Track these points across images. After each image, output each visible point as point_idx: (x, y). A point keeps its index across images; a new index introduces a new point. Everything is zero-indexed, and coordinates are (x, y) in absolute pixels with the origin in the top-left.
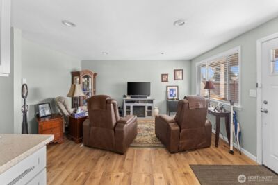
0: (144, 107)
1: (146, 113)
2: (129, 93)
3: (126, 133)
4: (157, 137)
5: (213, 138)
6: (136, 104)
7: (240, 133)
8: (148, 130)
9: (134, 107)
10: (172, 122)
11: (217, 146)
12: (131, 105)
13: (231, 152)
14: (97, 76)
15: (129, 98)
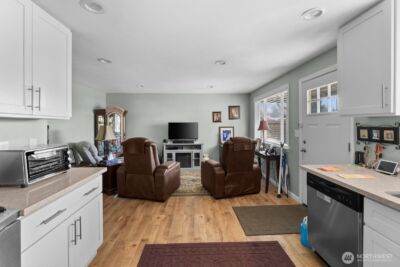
0: (189, 154)
1: (193, 163)
2: (171, 137)
3: (167, 179)
4: (204, 186)
5: (263, 183)
6: (180, 151)
7: (288, 176)
8: (194, 180)
9: (177, 154)
10: (217, 166)
11: (266, 192)
12: (174, 152)
13: (279, 196)
14: (127, 115)
15: (170, 143)
